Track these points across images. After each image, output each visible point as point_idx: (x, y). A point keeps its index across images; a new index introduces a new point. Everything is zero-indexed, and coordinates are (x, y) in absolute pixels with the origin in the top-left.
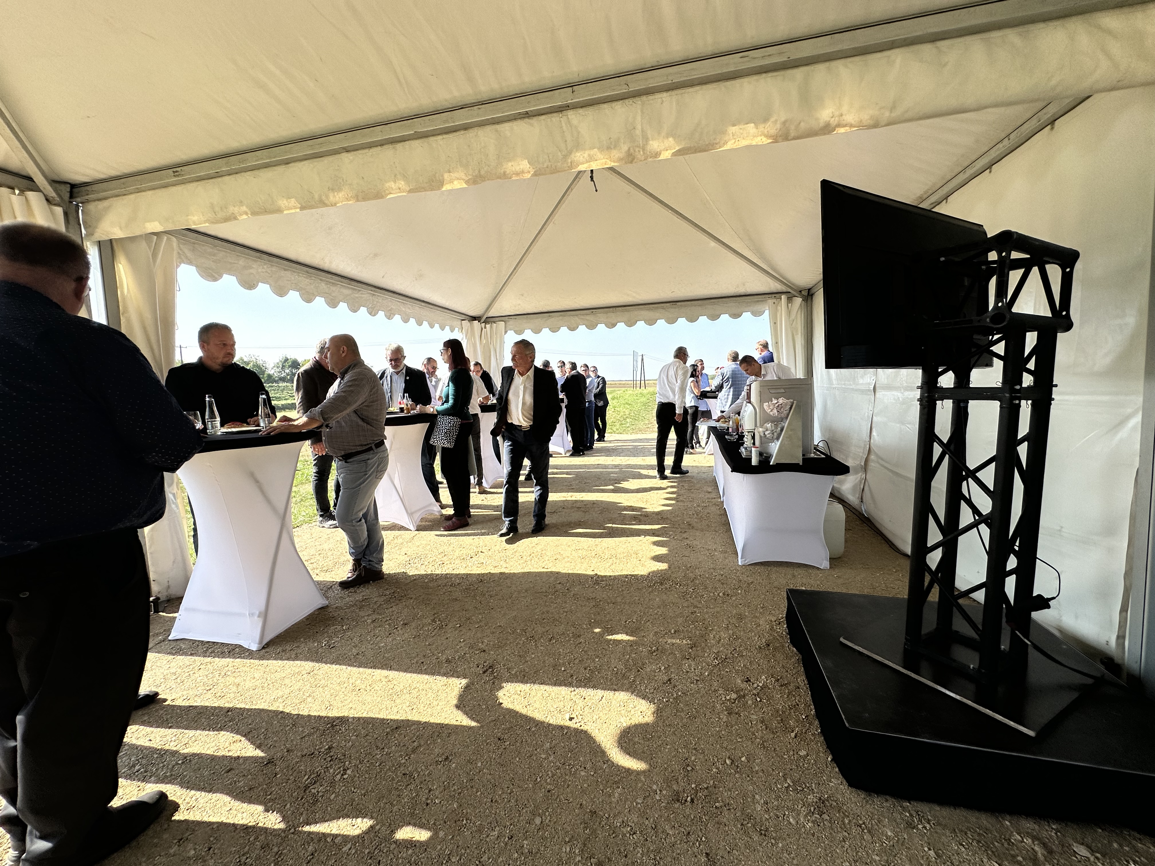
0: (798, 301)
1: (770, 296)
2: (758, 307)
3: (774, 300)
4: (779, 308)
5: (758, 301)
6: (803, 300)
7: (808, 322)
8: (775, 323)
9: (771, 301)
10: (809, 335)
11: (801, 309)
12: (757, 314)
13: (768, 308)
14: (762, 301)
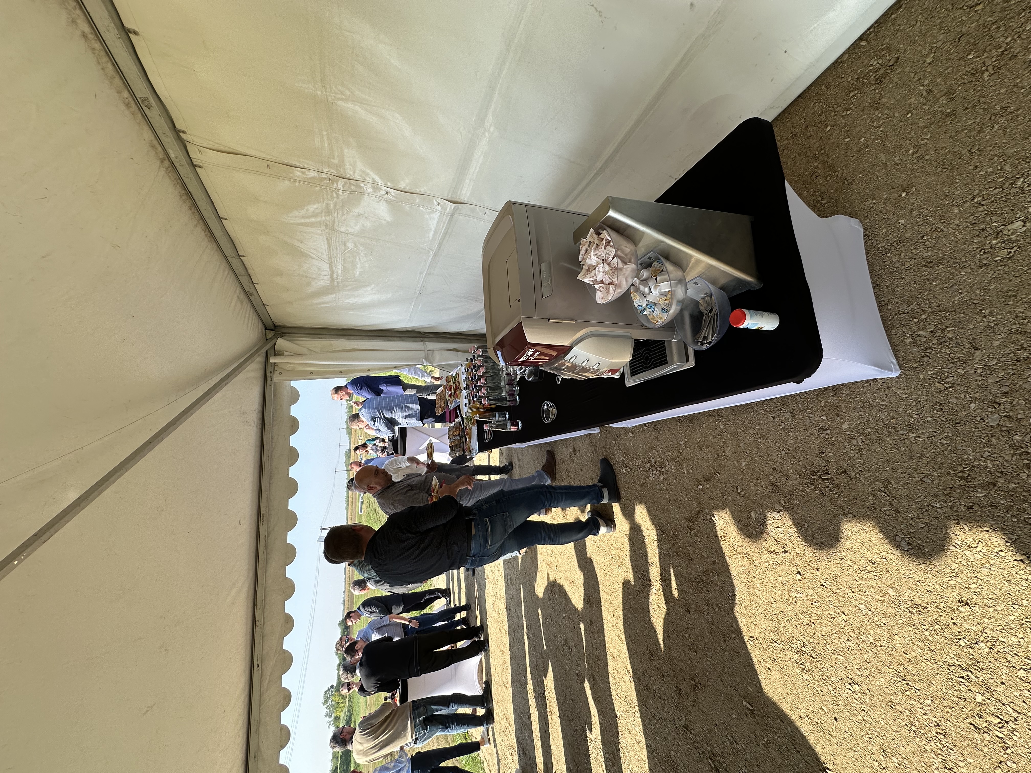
0: (281, 343)
1: (269, 379)
2: (285, 395)
3: (276, 374)
4: (288, 367)
5: (275, 395)
6: (281, 337)
7: (313, 332)
8: (311, 373)
9: (277, 378)
10: (333, 333)
11: (292, 340)
12: (295, 397)
13: (288, 382)
14: (275, 390)
